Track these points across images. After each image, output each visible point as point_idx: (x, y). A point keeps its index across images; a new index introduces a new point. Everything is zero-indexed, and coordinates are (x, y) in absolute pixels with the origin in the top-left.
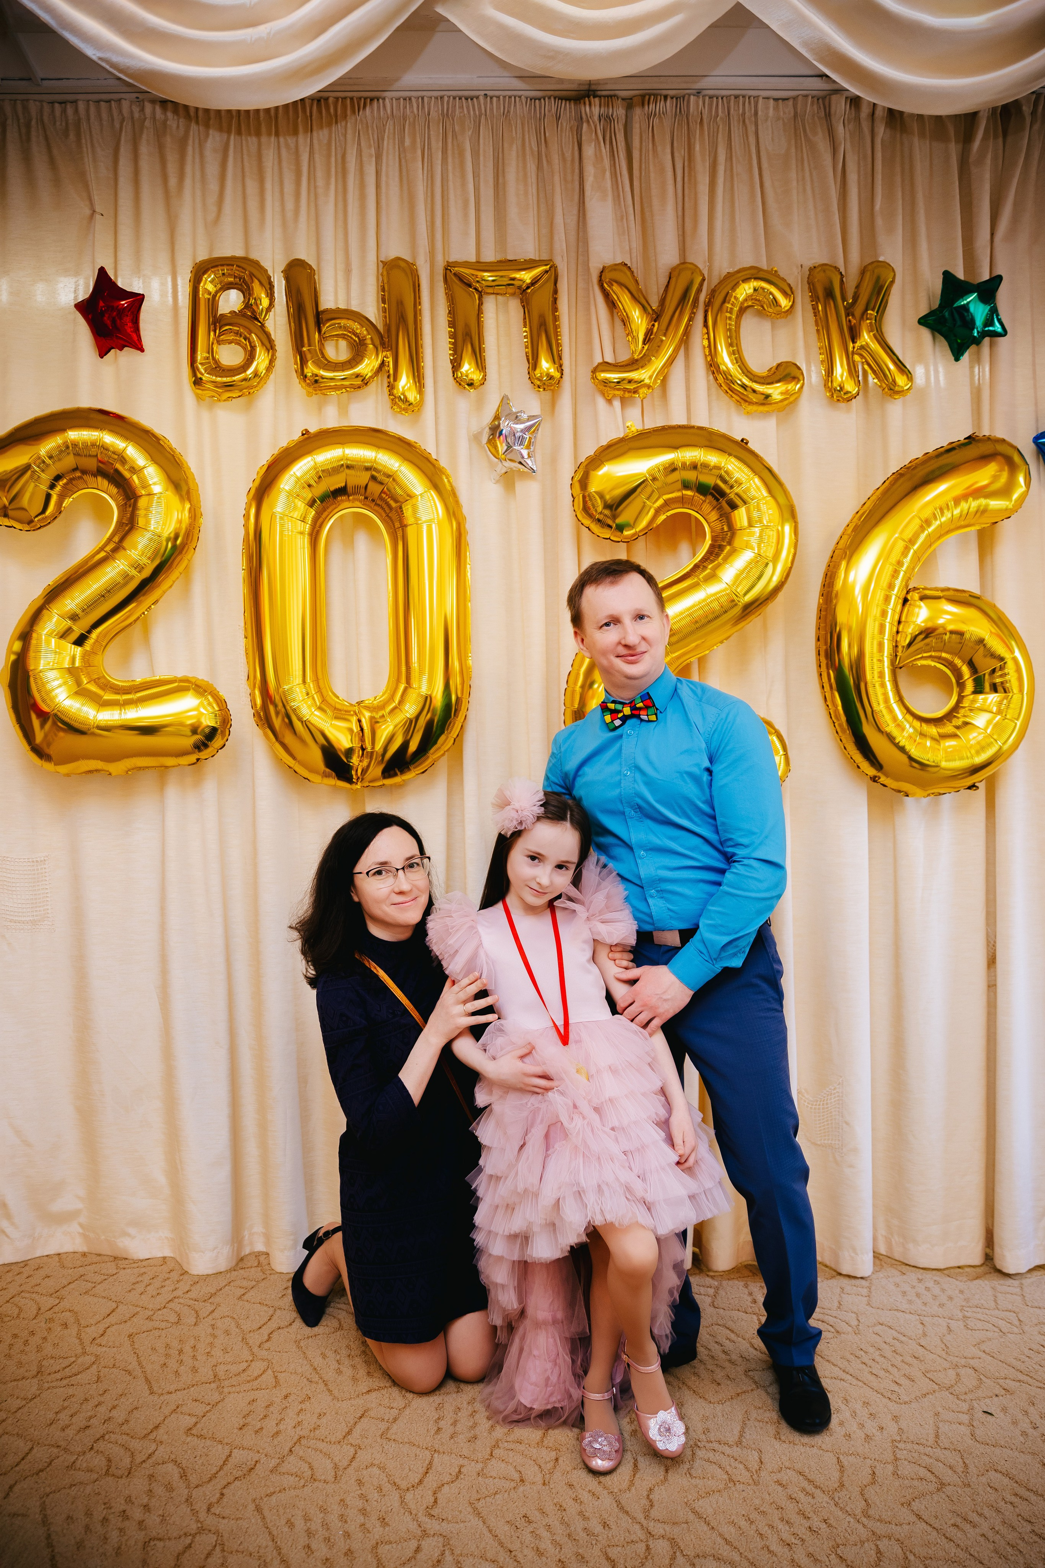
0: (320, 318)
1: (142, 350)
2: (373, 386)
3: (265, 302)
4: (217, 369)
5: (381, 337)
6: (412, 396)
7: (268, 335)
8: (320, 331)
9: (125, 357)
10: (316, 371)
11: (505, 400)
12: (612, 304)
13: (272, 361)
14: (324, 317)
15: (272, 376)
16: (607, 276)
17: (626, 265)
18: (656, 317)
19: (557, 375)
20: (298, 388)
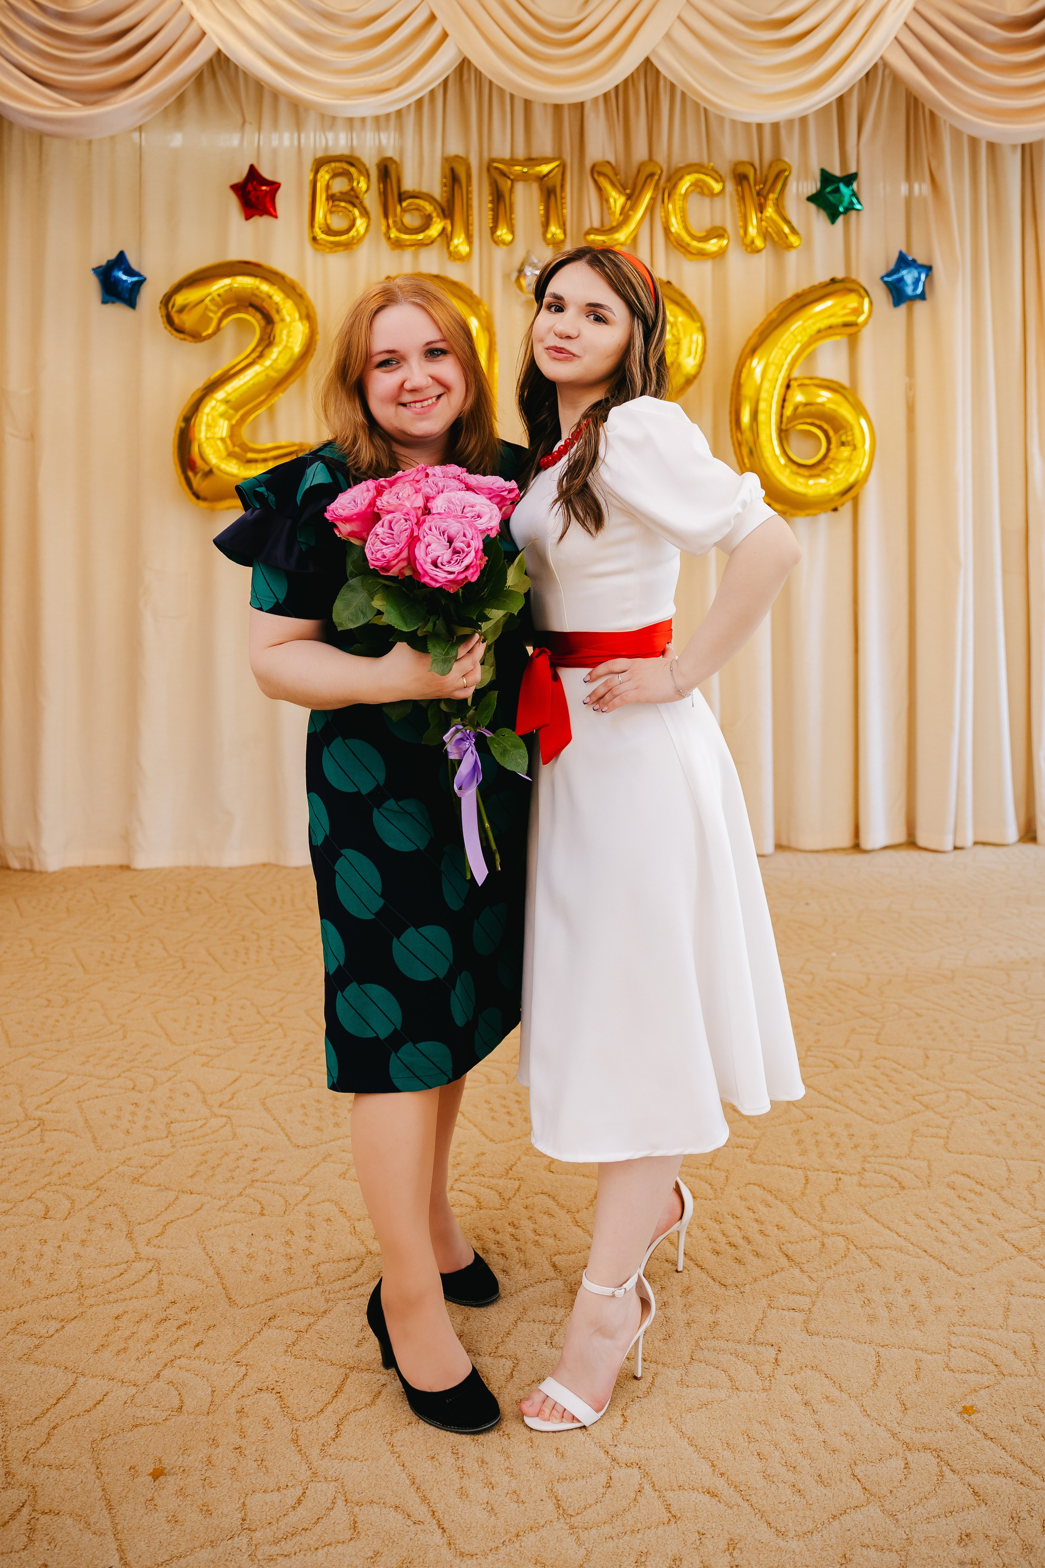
0: (402, 197)
1: (276, 217)
2: (436, 244)
3: (363, 185)
4: (329, 231)
5: (443, 211)
6: (464, 249)
7: (365, 209)
8: (401, 206)
9: (261, 222)
10: (398, 234)
11: (528, 253)
12: (599, 189)
13: (368, 226)
14: (403, 197)
15: (367, 236)
16: (597, 169)
17: (608, 163)
18: (629, 197)
19: (561, 237)
20: (384, 244)
